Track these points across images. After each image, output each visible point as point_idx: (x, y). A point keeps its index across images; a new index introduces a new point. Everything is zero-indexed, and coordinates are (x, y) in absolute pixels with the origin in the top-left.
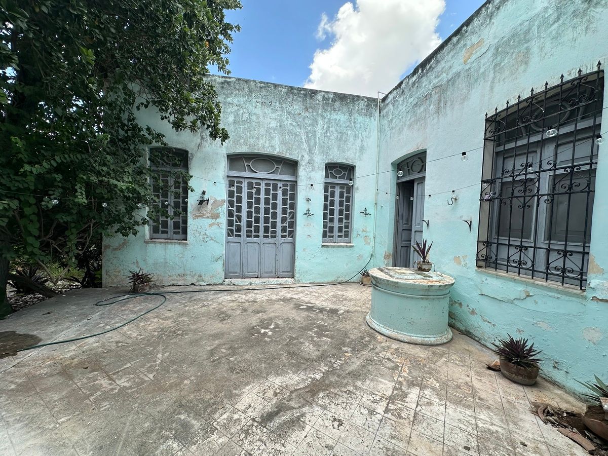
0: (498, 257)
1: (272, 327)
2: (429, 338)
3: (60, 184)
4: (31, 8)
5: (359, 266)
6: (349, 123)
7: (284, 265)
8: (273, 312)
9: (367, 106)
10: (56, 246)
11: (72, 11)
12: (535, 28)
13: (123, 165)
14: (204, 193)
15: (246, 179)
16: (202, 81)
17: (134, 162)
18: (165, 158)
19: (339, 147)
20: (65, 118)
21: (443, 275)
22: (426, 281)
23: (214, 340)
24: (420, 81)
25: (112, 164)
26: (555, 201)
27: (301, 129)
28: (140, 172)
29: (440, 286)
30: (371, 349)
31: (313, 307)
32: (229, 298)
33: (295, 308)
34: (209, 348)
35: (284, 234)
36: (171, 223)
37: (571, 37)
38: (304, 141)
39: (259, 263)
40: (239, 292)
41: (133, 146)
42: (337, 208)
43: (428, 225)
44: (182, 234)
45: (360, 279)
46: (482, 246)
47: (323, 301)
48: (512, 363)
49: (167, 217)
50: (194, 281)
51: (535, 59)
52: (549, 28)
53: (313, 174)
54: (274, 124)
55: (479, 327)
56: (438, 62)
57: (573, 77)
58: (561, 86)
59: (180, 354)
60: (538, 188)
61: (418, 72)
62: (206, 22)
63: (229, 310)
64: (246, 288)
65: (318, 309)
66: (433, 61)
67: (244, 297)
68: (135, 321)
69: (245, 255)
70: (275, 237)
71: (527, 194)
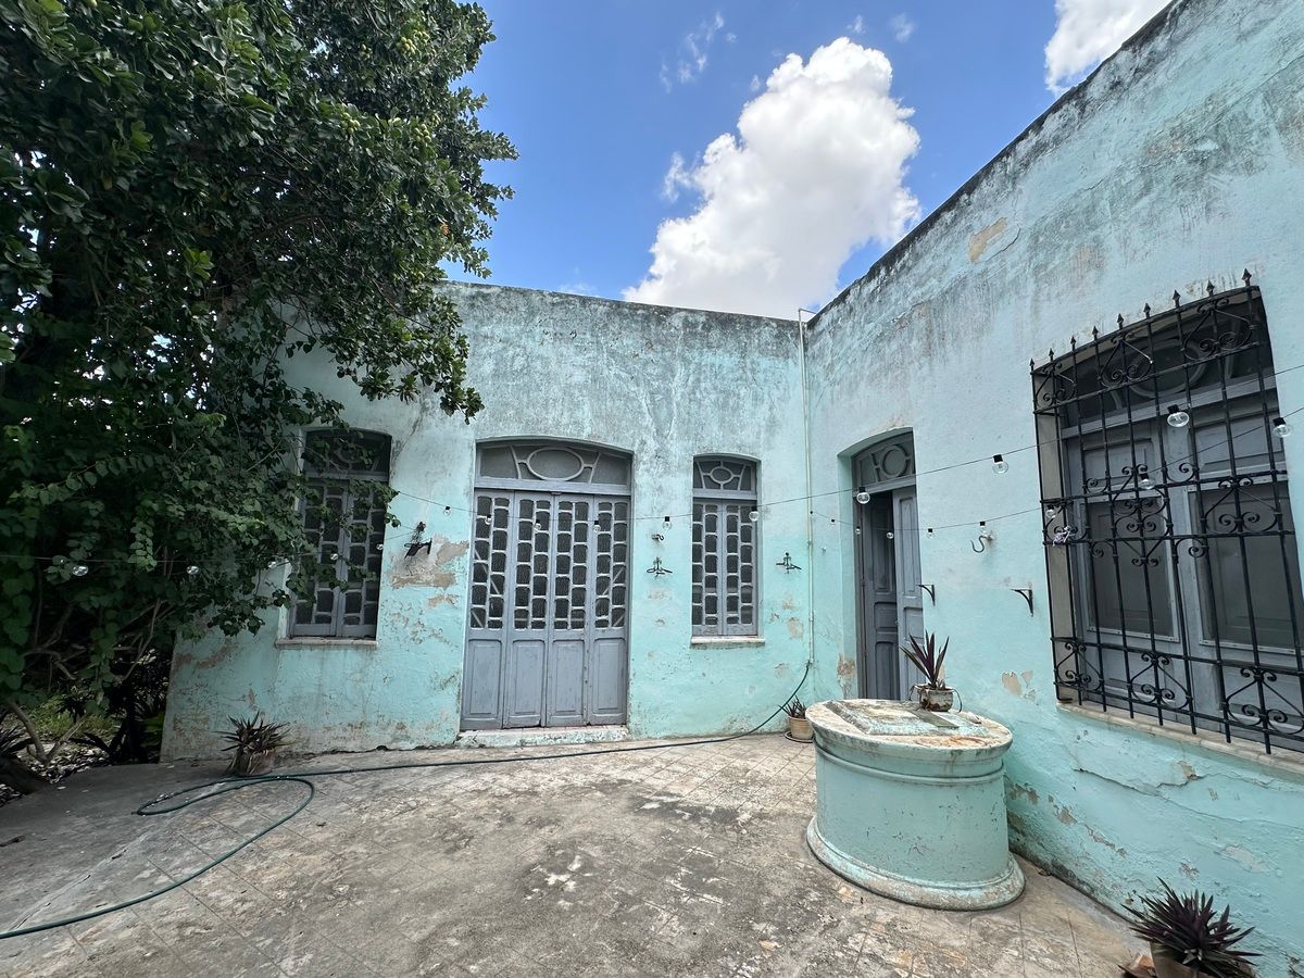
0: (1106, 678)
1: (575, 866)
2: (967, 889)
3: (97, 524)
4: (96, 182)
5: (777, 692)
6: (741, 371)
7: (604, 693)
8: (577, 821)
9: (776, 337)
10: (62, 668)
11: (177, 185)
12: (1105, 204)
13: (244, 472)
14: (421, 527)
15: (517, 495)
16: (429, 295)
17: (269, 464)
18: (338, 452)
19: (722, 420)
20: (130, 381)
21: (982, 719)
22: (943, 739)
23: (429, 911)
24: (884, 291)
25: (220, 473)
26: (1212, 553)
27: (638, 386)
28: (278, 485)
29: (979, 752)
30: (827, 927)
31: (674, 805)
32: (468, 784)
33: (631, 809)
34: (416, 936)
35: (604, 617)
36: (340, 598)
37: (1180, 223)
38: (645, 409)
39: (545, 691)
40: (493, 767)
41: (269, 430)
42: (722, 554)
43: (933, 595)
44: (366, 623)
45: (784, 725)
46: (1064, 652)
47: (699, 786)
48: (1186, 965)
49: (332, 586)
50: (386, 740)
51: (1114, 259)
52: (1132, 205)
53: (666, 481)
54: (579, 377)
55: (1086, 856)
56: (918, 257)
57: (1197, 297)
58: (1179, 313)
59: (340, 955)
60: (1169, 520)
61: (879, 274)
62: (446, 195)
63: (468, 819)
64: (511, 754)
65: (688, 809)
66: (907, 255)
67: (505, 779)
68: (233, 857)
69: (511, 671)
70: (581, 625)
71: (1147, 535)
